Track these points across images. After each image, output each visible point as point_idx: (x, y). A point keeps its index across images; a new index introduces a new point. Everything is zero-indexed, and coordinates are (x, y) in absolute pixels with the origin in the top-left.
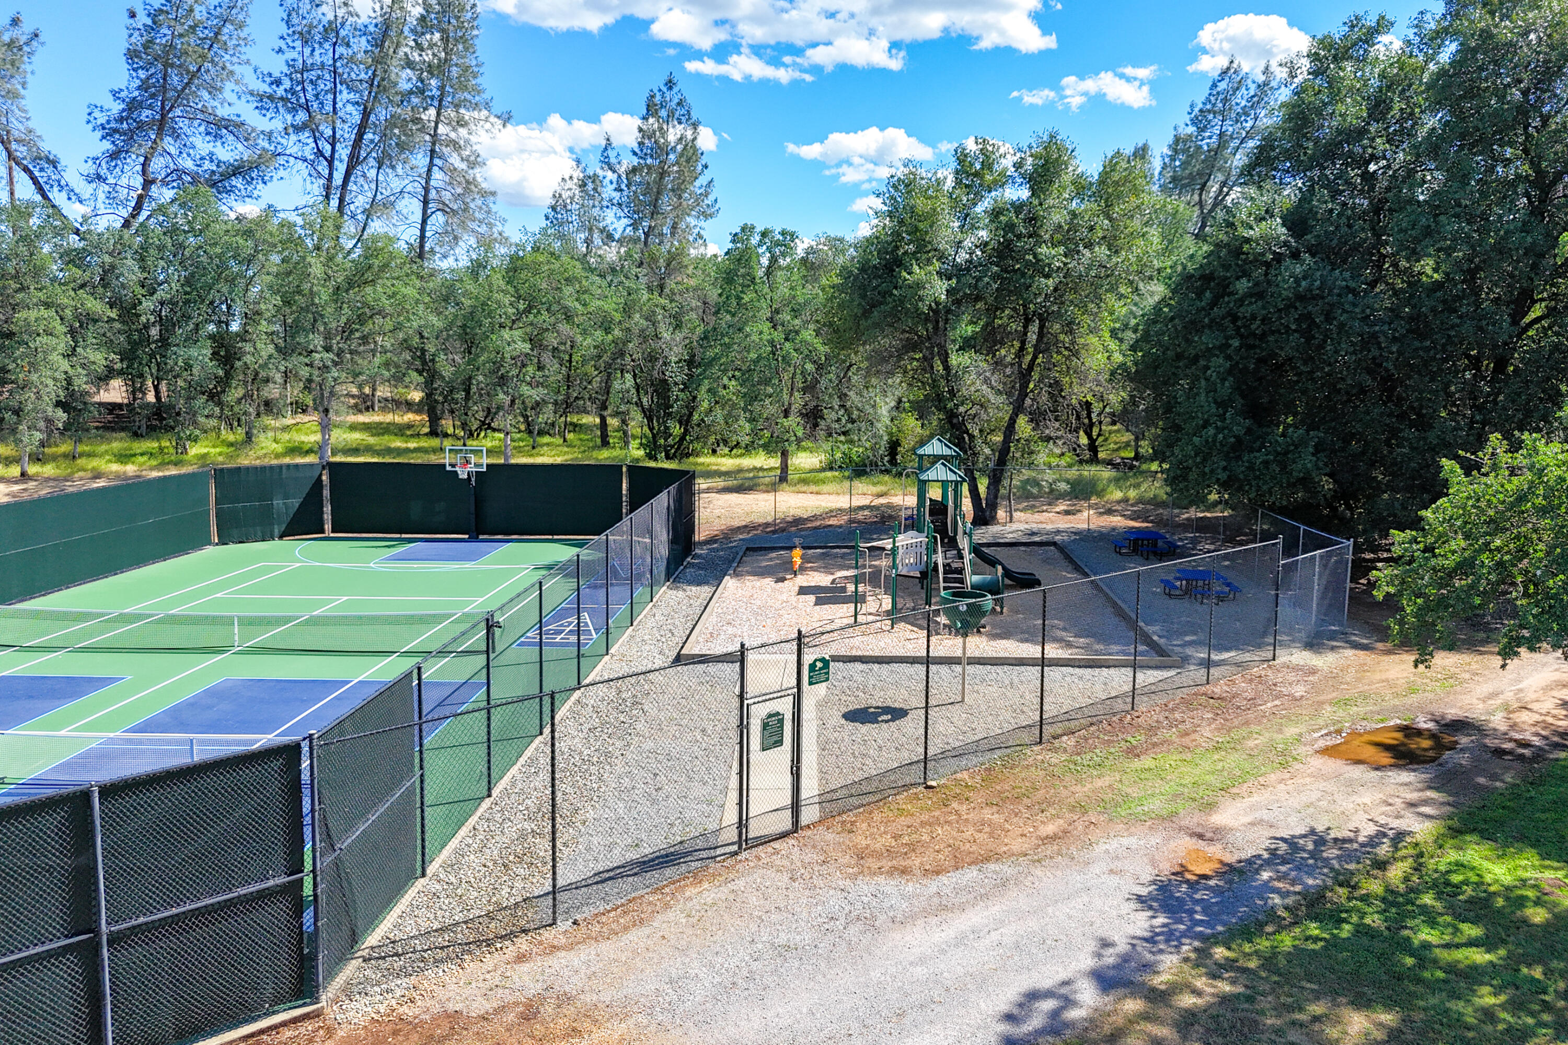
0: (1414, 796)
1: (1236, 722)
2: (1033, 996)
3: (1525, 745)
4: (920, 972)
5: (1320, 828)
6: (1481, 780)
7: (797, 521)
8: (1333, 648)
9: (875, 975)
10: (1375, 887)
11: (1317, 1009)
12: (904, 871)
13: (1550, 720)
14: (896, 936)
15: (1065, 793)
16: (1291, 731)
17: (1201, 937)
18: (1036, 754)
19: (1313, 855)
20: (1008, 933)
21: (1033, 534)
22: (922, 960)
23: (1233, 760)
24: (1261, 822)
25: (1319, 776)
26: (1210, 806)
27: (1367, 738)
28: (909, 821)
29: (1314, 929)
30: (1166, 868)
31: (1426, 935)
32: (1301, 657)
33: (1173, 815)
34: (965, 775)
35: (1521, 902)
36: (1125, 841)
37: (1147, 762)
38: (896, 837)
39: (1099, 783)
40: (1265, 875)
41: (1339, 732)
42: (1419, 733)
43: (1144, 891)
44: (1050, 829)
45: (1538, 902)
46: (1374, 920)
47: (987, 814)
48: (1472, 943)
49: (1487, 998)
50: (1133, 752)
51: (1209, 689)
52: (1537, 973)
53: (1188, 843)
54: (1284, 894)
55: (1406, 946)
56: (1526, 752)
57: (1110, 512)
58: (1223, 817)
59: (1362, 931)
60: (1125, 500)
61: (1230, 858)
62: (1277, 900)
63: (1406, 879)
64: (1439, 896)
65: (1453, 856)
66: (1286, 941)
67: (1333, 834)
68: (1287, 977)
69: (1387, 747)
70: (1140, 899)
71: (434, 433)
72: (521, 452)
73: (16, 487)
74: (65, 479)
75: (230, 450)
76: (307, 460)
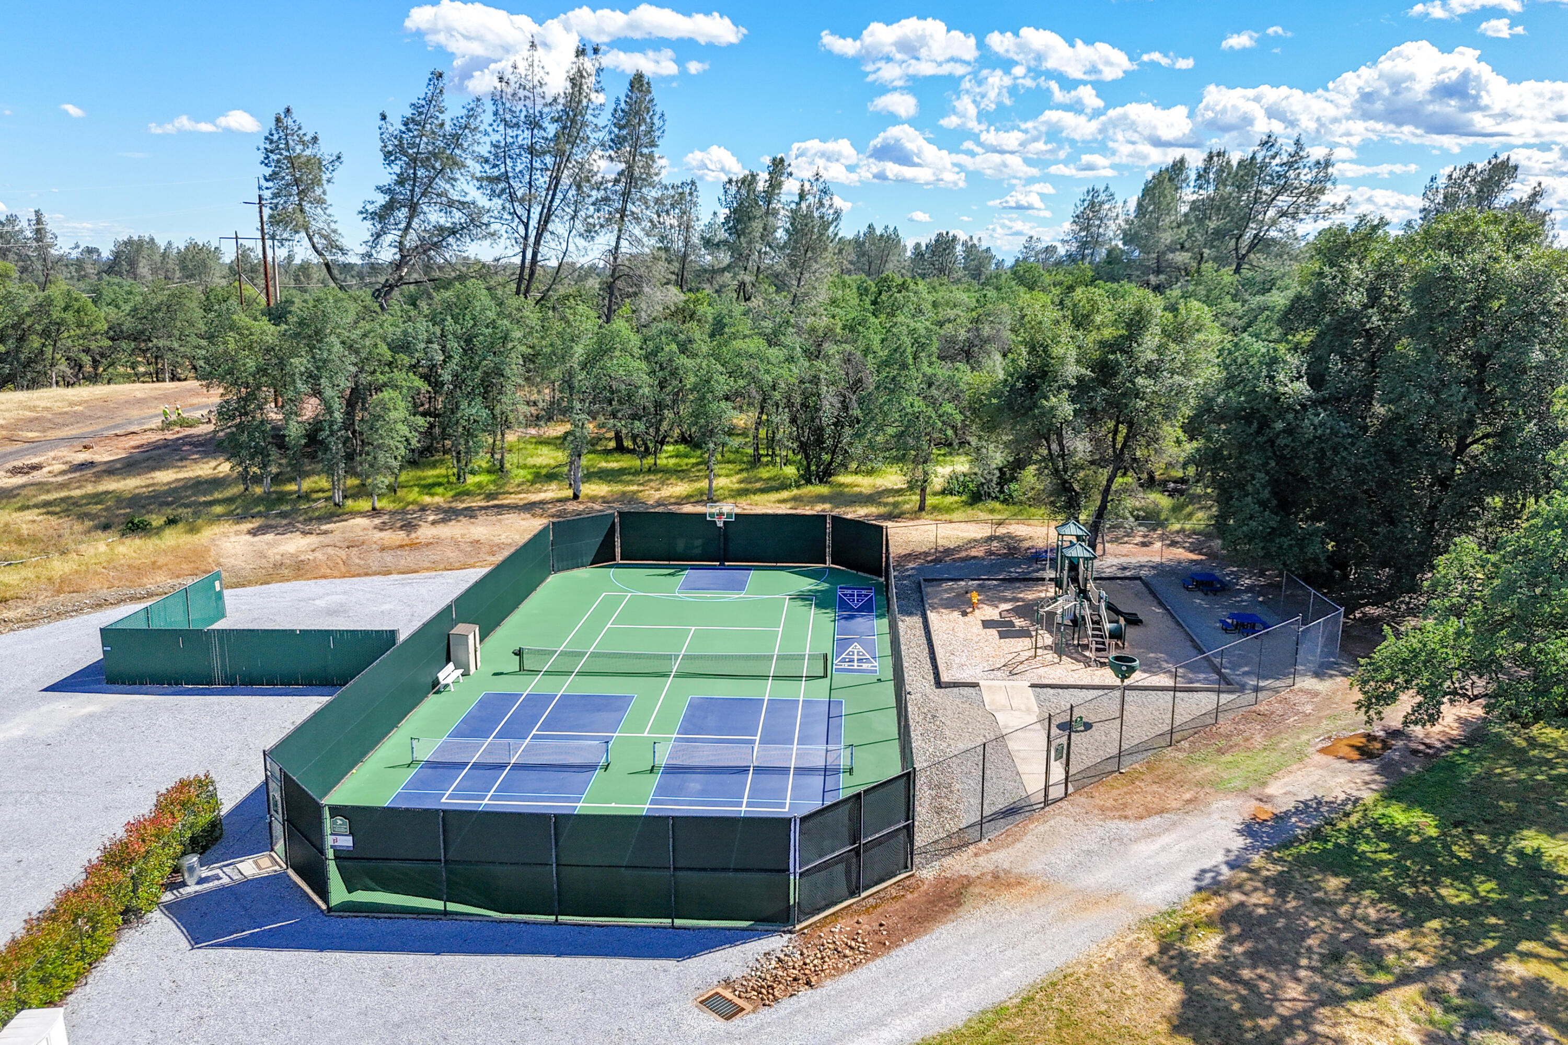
0: (1368, 778)
1: (1274, 731)
2: (1204, 871)
3: (1429, 746)
4: (1150, 861)
5: (1319, 796)
6: (1404, 769)
7: (948, 551)
8: (1331, 676)
9: (1132, 862)
10: (1343, 825)
11: (1318, 877)
12: (1126, 817)
13: (1447, 730)
14: (1135, 848)
15: (1190, 776)
16: (1304, 737)
17: (1267, 848)
18: (1169, 752)
19: (1317, 810)
20: (1183, 845)
21: (1124, 569)
22: (1150, 857)
23: (1273, 757)
24: (1290, 792)
25: (1319, 766)
26: (1264, 784)
27: (1345, 742)
28: (1118, 792)
29: (1315, 844)
30: (1247, 817)
31: (1364, 847)
32: (1308, 683)
33: (1247, 788)
34: (1137, 766)
35: (1409, 833)
36: (1225, 803)
37: (1228, 757)
38: (1115, 800)
39: (1207, 770)
40: (1293, 820)
41: (1330, 738)
42: (1375, 738)
43: (1239, 827)
44: (1188, 796)
45: (1417, 833)
46: (1342, 841)
47: (1155, 787)
48: (1384, 851)
49: (1386, 872)
50: (1221, 752)
51: (1256, 708)
52: (1408, 863)
53: (1257, 803)
54: (1302, 829)
55: (1354, 852)
56: (1431, 751)
57: (1174, 544)
58: (1270, 790)
59: (1337, 845)
60: (1182, 530)
61: (1277, 812)
62: (1299, 831)
63: (1358, 822)
64: (1373, 830)
65: (1380, 810)
66: (1304, 849)
67: (1326, 799)
68: (1304, 865)
69: (1358, 748)
70: (1238, 831)
71: (620, 449)
72: (699, 471)
73: (377, 521)
74: (403, 512)
75: (493, 477)
76: (554, 486)
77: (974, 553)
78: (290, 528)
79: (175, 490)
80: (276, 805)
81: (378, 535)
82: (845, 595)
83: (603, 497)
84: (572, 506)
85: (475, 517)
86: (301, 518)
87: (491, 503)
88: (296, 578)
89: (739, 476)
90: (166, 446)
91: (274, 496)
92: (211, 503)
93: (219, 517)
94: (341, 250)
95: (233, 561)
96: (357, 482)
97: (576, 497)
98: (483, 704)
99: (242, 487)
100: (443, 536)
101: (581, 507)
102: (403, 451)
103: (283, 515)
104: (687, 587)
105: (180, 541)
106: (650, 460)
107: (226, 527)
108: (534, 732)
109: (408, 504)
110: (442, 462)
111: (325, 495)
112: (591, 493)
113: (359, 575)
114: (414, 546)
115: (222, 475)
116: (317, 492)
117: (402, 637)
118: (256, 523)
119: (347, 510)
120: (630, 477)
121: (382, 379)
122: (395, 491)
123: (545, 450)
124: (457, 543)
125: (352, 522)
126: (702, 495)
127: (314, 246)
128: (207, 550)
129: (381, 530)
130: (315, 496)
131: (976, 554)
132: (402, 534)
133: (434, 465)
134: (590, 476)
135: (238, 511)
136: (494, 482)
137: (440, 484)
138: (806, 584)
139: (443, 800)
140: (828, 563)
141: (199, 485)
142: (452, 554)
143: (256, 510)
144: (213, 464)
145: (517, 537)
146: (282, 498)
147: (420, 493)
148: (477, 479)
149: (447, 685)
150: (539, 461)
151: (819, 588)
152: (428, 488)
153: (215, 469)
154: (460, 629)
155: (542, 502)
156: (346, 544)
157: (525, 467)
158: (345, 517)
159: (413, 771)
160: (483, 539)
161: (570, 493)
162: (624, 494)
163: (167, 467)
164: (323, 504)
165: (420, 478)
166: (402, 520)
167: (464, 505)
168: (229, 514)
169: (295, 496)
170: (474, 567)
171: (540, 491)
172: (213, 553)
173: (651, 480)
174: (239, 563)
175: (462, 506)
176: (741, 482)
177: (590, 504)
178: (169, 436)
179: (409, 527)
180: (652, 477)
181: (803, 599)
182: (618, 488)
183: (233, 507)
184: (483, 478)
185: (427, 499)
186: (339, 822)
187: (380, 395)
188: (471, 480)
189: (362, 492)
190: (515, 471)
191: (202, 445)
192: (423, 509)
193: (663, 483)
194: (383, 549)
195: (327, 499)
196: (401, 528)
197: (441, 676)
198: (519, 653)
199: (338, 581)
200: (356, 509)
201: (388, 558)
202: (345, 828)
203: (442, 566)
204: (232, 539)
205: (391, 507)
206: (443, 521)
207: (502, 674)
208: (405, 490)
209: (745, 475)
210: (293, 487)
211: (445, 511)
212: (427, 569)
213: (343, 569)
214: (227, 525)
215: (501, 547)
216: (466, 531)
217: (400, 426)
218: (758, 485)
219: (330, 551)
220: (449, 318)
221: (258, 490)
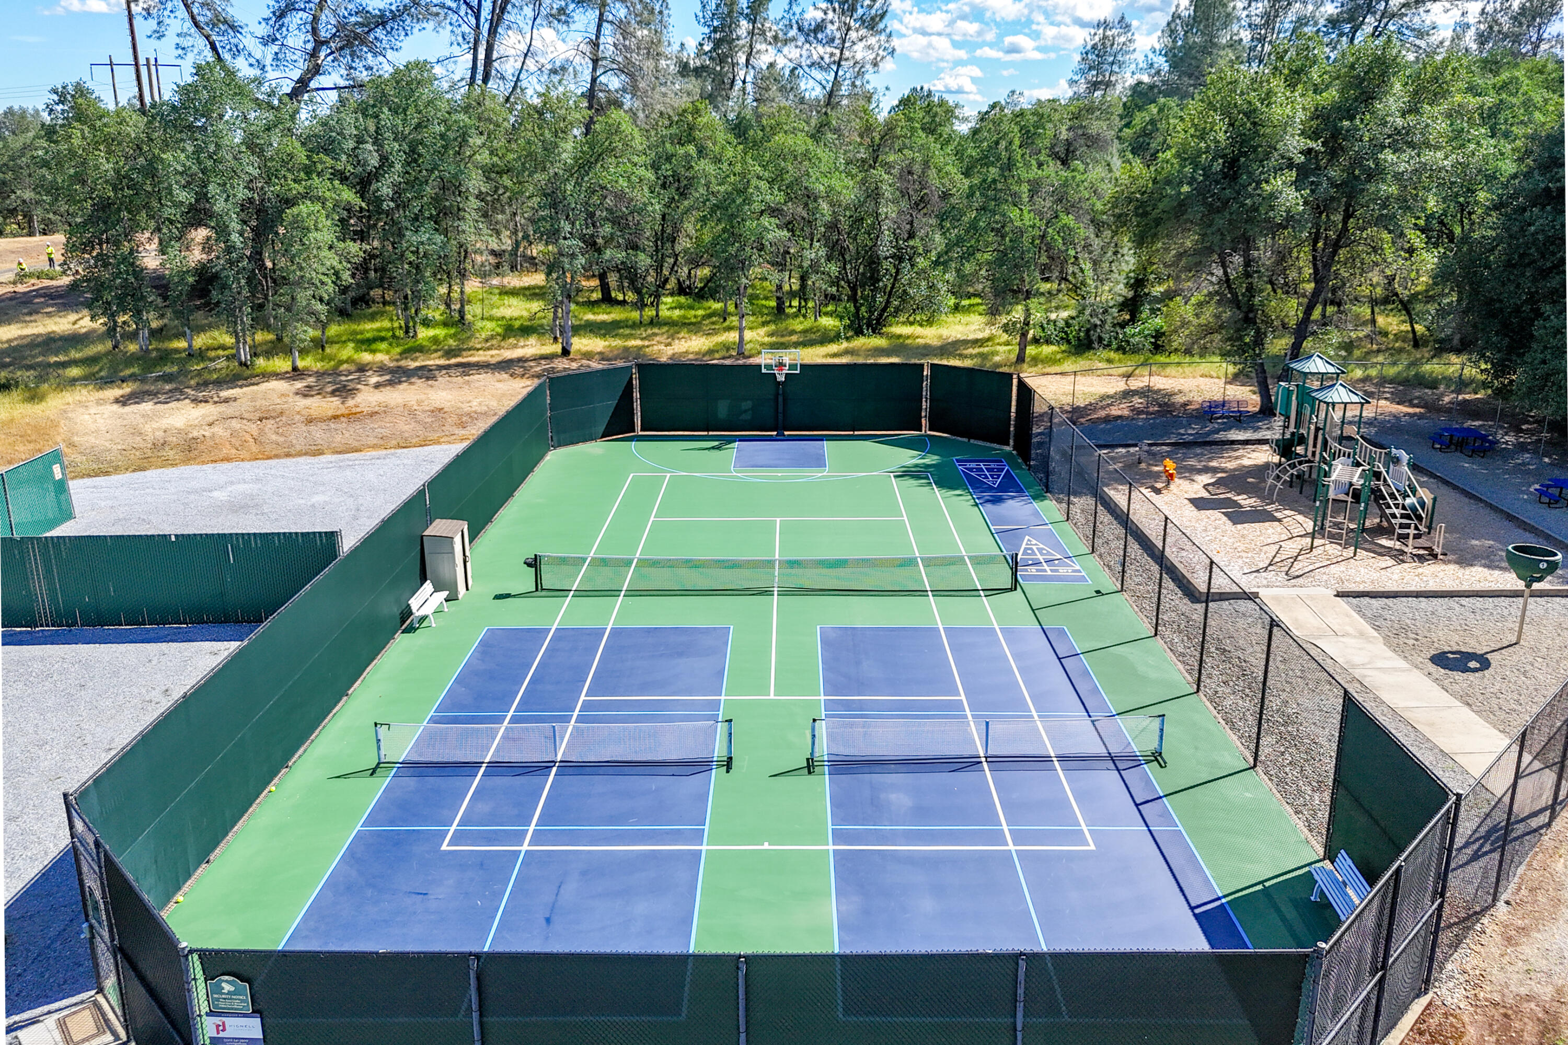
7: (1078, 411)
71: (607, 299)
72: (713, 323)
73: (299, 385)
74: (335, 372)
75: (452, 331)
76: (532, 340)
77: (1115, 411)
78: (177, 394)
79: (15, 349)
80: (96, 908)
81: (302, 402)
82: (971, 470)
83: (600, 353)
84: (561, 364)
85: (434, 378)
86: (192, 382)
87: (453, 361)
88: (187, 461)
89: (765, 329)
90: (11, 299)
91: (154, 354)
92: (64, 365)
93: (73, 381)
94: (232, 27)
95: (92, 440)
96: (271, 337)
97: (566, 352)
98: (486, 647)
99: (109, 345)
100: (392, 403)
101: (574, 365)
102: (330, 288)
103: (168, 378)
104: (743, 463)
105: (16, 413)
106: (649, 313)
107: (83, 394)
108: (583, 697)
109: (341, 362)
110: (382, 313)
111: (226, 353)
112: (584, 349)
113: (277, 456)
114: (352, 416)
115: (84, 330)
116: (216, 349)
117: (348, 543)
118: (127, 389)
119: (259, 371)
120: (627, 331)
121: (298, 188)
122: (323, 348)
123: (514, 301)
124: (412, 413)
125: (265, 386)
126: (728, 349)
127: (193, 17)
128: (54, 425)
129: (305, 396)
130: (212, 354)
131: (1119, 413)
132: (336, 401)
133: (373, 317)
134: (578, 330)
135: (102, 374)
136: (453, 336)
137: (383, 339)
138: (909, 457)
139: (444, 847)
140: (925, 430)
141: (50, 343)
142: (406, 427)
143: (128, 372)
144: (73, 317)
145: (494, 404)
146: (165, 356)
147: (357, 349)
148: (431, 332)
149: (423, 619)
150: (508, 312)
151: (927, 461)
152: (368, 343)
153: (75, 323)
154: (439, 527)
155: (521, 360)
156: (258, 415)
157: (491, 318)
158: (254, 380)
159: (383, 782)
160: (447, 406)
161: (558, 348)
162: (626, 349)
163: (9, 322)
164: (224, 364)
165: (355, 333)
166: (334, 383)
167: (417, 364)
168: (86, 379)
169: (183, 355)
170: (439, 443)
171: (515, 346)
172: (63, 428)
173: (655, 335)
174: (102, 442)
175: (413, 365)
176: (771, 335)
177: (585, 362)
178: (21, 288)
179: (344, 391)
180: (656, 330)
181: (913, 477)
182: (617, 343)
183: (97, 368)
184: (440, 332)
185: (366, 357)
186: (227, 988)
187: (295, 210)
188: (424, 334)
189: (278, 347)
190: (479, 324)
191: (60, 297)
192: (362, 369)
193: (672, 337)
194: (310, 421)
195: (228, 358)
196: (333, 393)
197: (414, 603)
198: (534, 563)
199: (247, 465)
200: (270, 369)
201: (318, 433)
202: (244, 1001)
203: (394, 442)
204: (92, 411)
205: (318, 366)
206: (391, 383)
207: (508, 596)
208: (337, 346)
209: (773, 327)
210: (182, 344)
211: (391, 371)
212: (374, 447)
213: (254, 448)
214: (84, 392)
215: (473, 417)
216: (423, 397)
217: (325, 253)
218: (794, 338)
219: (235, 424)
220: (385, 110)
221: (132, 347)
